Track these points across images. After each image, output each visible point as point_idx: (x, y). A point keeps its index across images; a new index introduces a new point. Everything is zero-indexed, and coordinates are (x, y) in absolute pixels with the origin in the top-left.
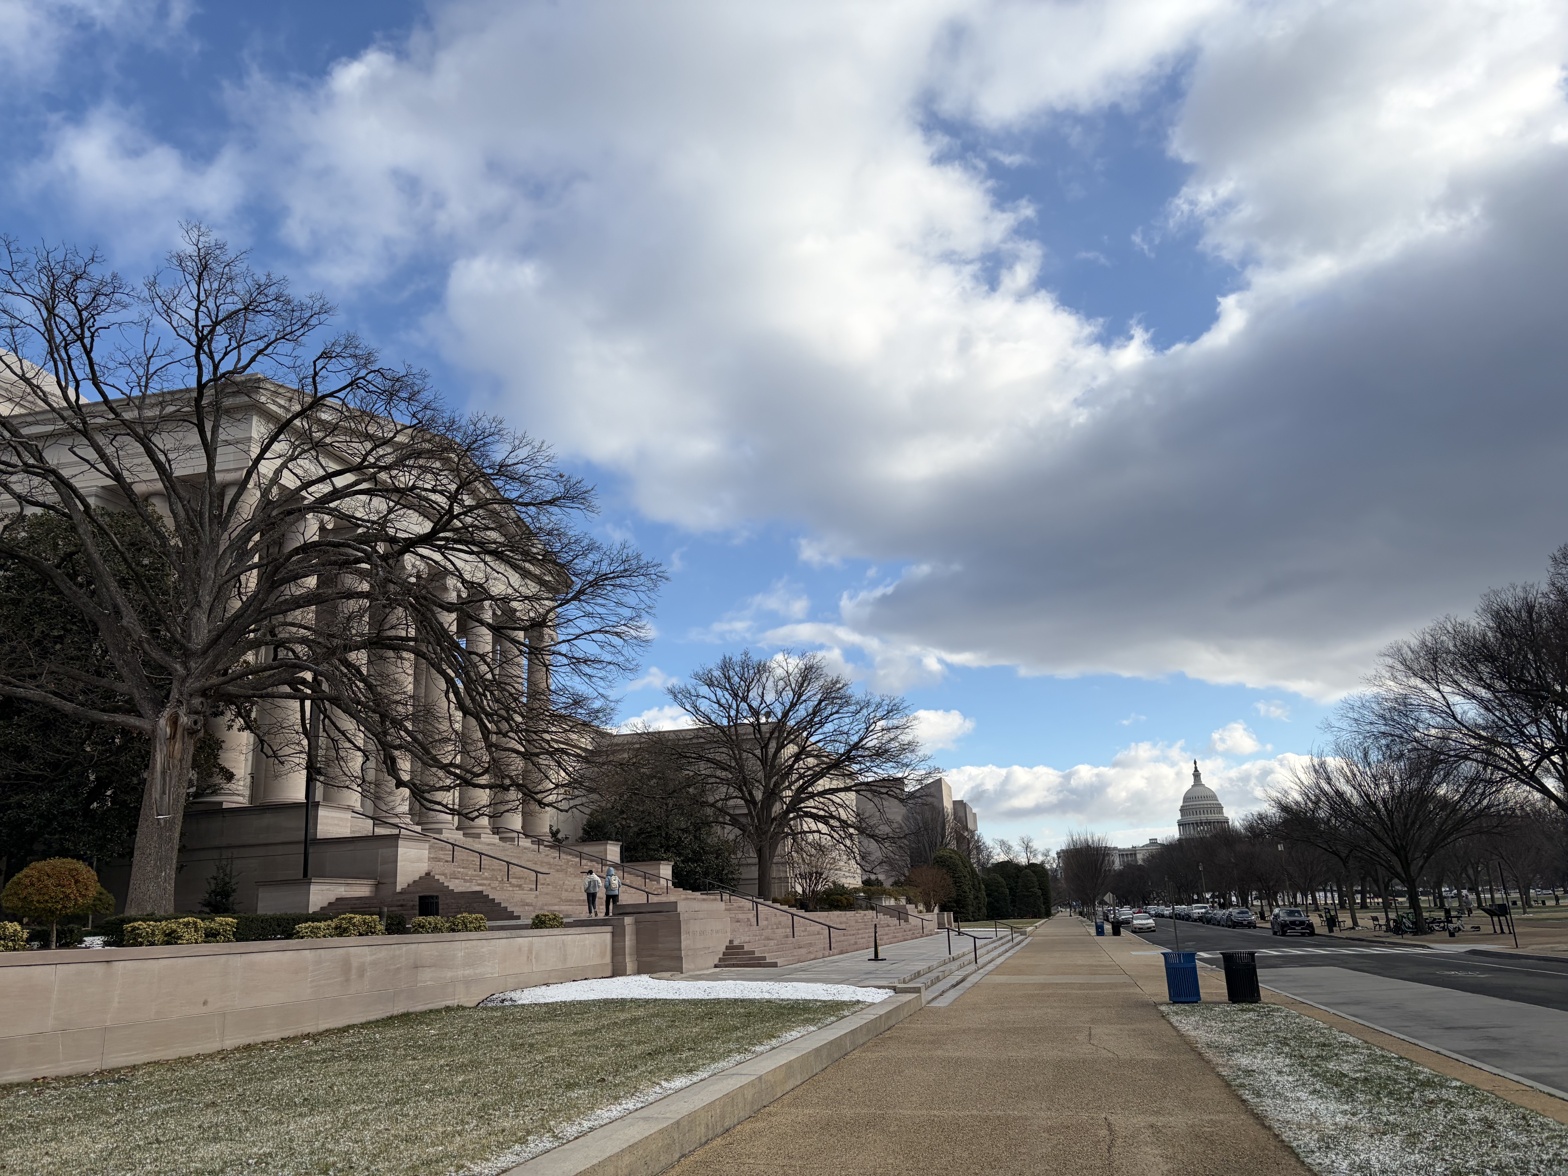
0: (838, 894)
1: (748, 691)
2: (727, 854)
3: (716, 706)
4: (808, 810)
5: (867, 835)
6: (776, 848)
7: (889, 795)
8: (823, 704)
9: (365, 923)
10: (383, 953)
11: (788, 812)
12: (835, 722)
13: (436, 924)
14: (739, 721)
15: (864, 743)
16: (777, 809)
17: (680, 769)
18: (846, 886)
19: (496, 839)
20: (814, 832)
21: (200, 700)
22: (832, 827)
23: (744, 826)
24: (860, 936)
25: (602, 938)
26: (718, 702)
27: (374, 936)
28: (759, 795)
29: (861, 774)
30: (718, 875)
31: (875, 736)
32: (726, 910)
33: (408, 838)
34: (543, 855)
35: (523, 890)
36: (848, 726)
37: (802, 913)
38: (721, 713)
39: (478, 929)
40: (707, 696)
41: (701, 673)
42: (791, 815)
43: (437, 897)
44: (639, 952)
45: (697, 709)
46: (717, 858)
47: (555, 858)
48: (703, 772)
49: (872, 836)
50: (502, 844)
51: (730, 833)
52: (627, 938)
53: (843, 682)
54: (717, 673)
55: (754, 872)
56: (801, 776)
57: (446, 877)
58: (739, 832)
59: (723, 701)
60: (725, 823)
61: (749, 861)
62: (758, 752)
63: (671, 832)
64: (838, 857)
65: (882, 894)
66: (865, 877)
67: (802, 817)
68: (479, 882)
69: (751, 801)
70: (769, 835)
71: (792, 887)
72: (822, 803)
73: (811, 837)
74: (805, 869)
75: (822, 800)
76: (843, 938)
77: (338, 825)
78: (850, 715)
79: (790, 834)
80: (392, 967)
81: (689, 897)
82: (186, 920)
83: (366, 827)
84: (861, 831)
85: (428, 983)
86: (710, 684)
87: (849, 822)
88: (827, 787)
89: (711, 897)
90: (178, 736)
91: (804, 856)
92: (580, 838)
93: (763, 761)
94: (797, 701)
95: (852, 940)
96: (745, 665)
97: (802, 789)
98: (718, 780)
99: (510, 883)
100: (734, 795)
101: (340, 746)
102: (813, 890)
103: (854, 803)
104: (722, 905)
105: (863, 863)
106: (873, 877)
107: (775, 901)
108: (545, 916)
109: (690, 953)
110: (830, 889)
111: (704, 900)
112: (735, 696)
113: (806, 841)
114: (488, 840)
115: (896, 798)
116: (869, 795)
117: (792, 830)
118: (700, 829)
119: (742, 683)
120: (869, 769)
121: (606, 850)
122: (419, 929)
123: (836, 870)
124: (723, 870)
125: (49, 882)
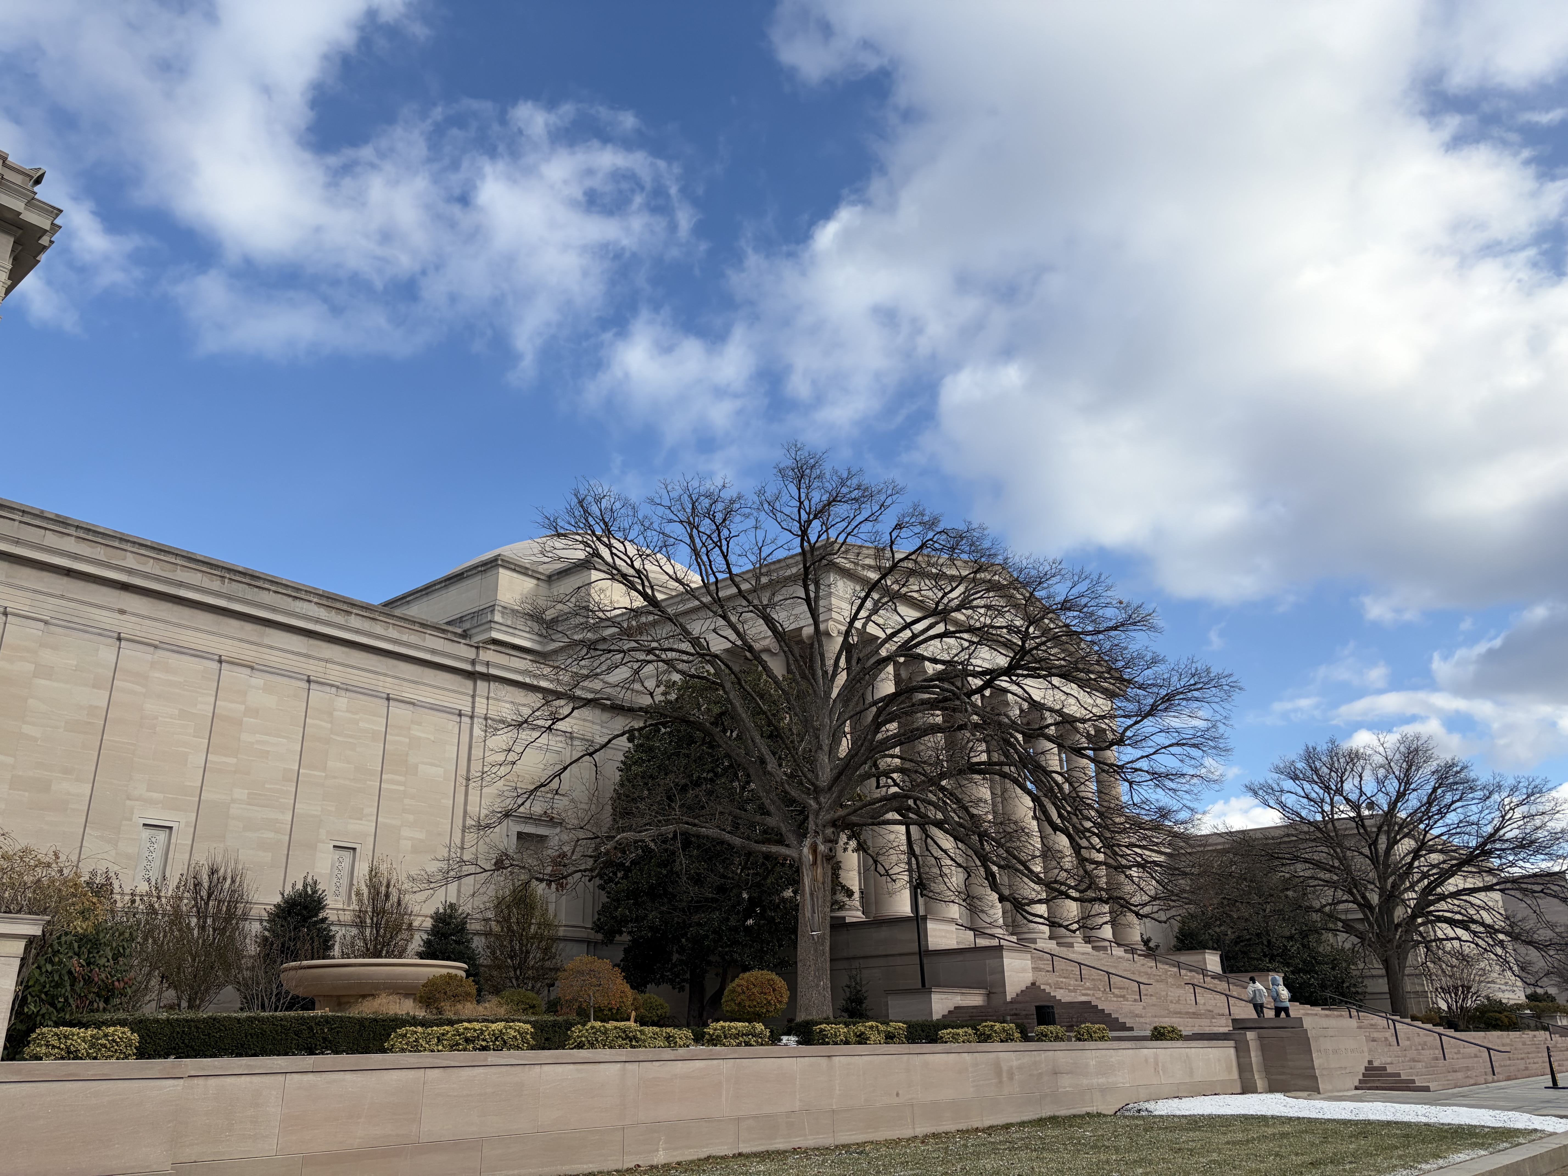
0: (1496, 1011)
1: (1342, 782)
2: (1344, 965)
3: (1305, 801)
4: (1441, 913)
5: (1523, 941)
6: (1406, 958)
7: (1545, 893)
8: (1439, 791)
9: (1004, 1031)
10: (1026, 1059)
11: (1414, 917)
12: (1459, 810)
13: (1057, 1033)
14: (1336, 816)
15: (1502, 832)
16: (1400, 913)
17: (1273, 869)
18: (1504, 1001)
19: (1088, 948)
20: (1452, 939)
21: (832, 830)
22: (1475, 933)
23: (1361, 933)
24: (1532, 1061)
25: (1225, 1053)
26: (1307, 797)
27: (1013, 1043)
28: (1374, 898)
29: (1501, 871)
30: (1337, 988)
31: (1515, 825)
32: (1359, 1028)
33: (1011, 949)
34: (1139, 964)
35: (1127, 1000)
36: (1477, 816)
37: (1451, 1032)
38: (1312, 808)
39: (1102, 1039)
40: (1293, 791)
41: (1282, 765)
42: (1420, 920)
43: (1052, 1007)
44: (1267, 1069)
45: (1283, 806)
46: (1333, 969)
47: (1152, 968)
48: (1301, 874)
49: (1530, 943)
50: (1095, 953)
51: (1344, 941)
52: (1253, 1054)
53: (1460, 764)
54: (1300, 765)
55: (1382, 985)
56: (1425, 876)
57: (1051, 987)
58: (1357, 940)
59: (1313, 795)
60: (1338, 931)
61: (1374, 972)
62: (1366, 851)
63: (1274, 940)
64: (1488, 968)
65: (1555, 1012)
66: (1529, 991)
67: (1434, 921)
68: (1083, 992)
69: (1365, 905)
70: (1395, 943)
71: (1433, 1003)
72: (1458, 906)
73: (1449, 945)
74: (1446, 982)
75: (1456, 902)
76: (1508, 1062)
77: (945, 937)
78: (1477, 801)
79: (1421, 942)
80: (1035, 1072)
81: (1309, 1012)
82: (870, 1023)
83: (967, 939)
84: (1515, 937)
85: (1068, 1089)
86: (1295, 778)
87: (1497, 927)
88: (1461, 887)
89: (1335, 1013)
90: (819, 862)
91: (1444, 966)
92: (1174, 947)
93: (1374, 859)
94: (1405, 790)
95: (1521, 1065)
96: (1333, 754)
97: (1429, 890)
98: (1321, 883)
99: (1113, 993)
100: (1344, 898)
101: (943, 864)
102: (1462, 1006)
103: (1500, 903)
104: (1353, 1023)
105: (1523, 975)
106: (1540, 991)
107: (1414, 1018)
108: (1164, 1028)
109: (1325, 1072)
110: (1483, 1004)
111: (1327, 1016)
112: (1327, 789)
113: (1443, 950)
114: (1081, 949)
115: (1555, 896)
116: (1518, 894)
117: (1424, 938)
118: (1307, 936)
119: (1333, 774)
120: (1513, 864)
121: (1205, 959)
122: (1042, 1037)
123: (1489, 982)
124: (1343, 982)
125: (755, 990)
